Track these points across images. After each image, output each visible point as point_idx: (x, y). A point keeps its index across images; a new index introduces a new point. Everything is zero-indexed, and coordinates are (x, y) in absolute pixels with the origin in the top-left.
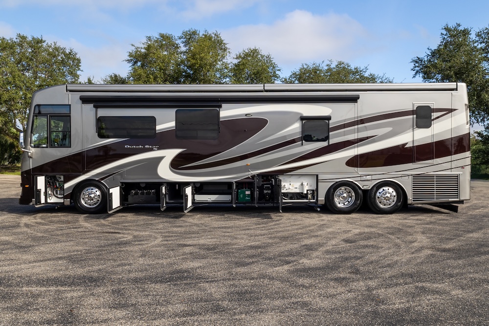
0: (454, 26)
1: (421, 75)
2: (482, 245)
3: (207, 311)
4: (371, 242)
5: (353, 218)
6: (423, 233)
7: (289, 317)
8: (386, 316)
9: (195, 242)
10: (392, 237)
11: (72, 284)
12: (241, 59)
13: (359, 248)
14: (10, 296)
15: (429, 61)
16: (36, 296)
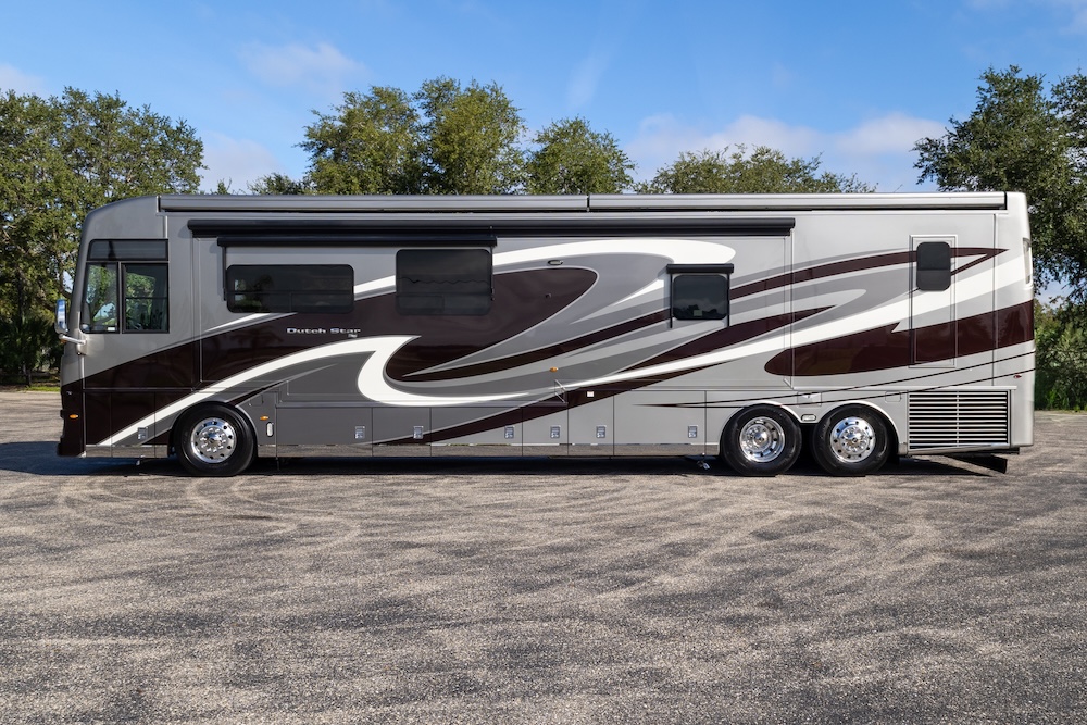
0: (1005, 73)
1: (935, 177)
2: (1054, 545)
3: (440, 691)
4: (814, 538)
5: (780, 486)
6: (928, 517)
7: (617, 703)
8: (831, 703)
9: (430, 539)
10: (861, 526)
11: (152, 630)
12: (548, 144)
13: (786, 551)
14: (8, 659)
15: (953, 147)
16: (64, 659)
